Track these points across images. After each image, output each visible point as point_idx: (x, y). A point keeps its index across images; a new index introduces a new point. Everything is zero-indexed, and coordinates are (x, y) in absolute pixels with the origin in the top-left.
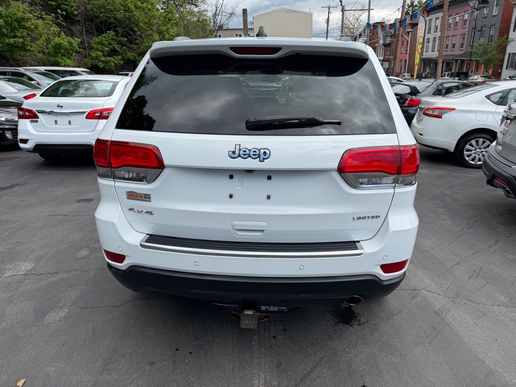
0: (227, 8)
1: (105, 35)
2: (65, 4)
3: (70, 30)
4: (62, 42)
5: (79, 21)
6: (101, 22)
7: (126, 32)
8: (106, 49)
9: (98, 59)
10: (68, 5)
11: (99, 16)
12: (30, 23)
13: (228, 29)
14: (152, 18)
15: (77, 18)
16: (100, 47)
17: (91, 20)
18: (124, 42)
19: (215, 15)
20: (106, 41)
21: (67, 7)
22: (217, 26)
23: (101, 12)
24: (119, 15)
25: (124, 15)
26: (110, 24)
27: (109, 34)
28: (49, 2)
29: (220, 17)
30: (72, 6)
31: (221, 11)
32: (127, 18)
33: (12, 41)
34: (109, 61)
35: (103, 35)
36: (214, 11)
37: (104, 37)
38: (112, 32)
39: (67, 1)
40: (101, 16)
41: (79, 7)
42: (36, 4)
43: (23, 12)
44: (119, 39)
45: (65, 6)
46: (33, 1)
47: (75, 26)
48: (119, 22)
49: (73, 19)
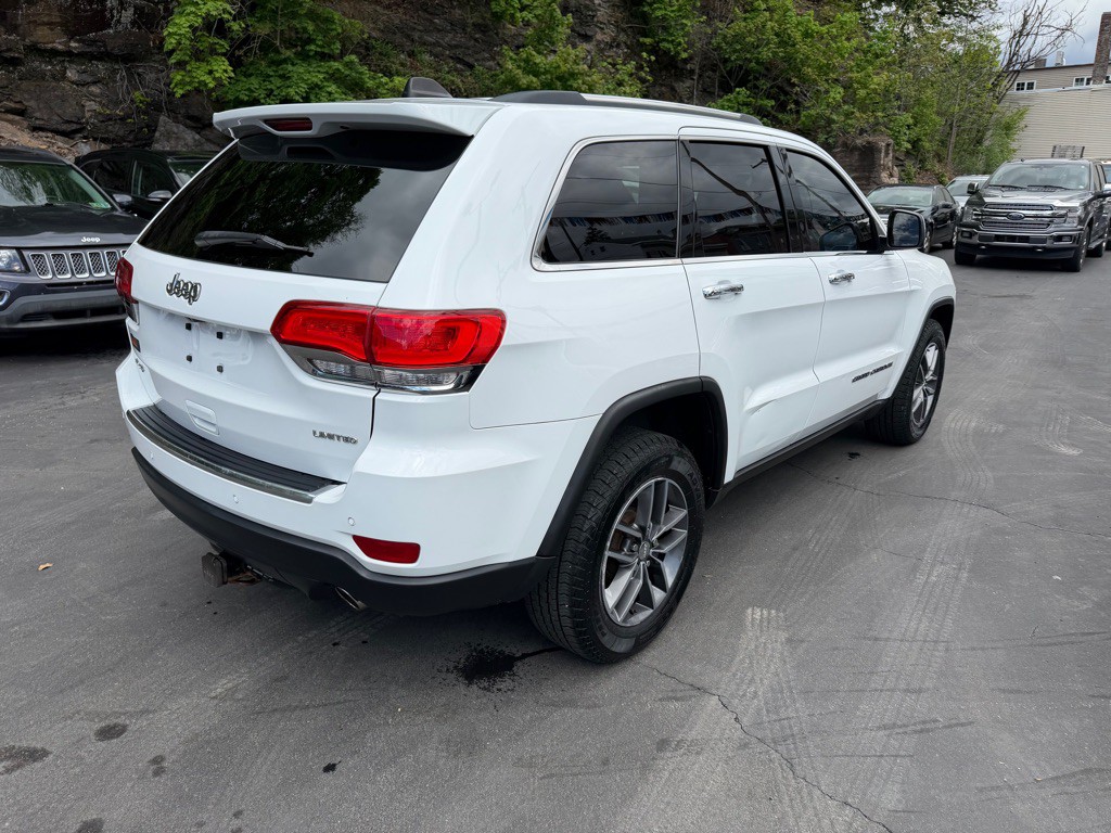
0: (1054, 15)
1: (731, 96)
2: (668, 41)
5: (692, 72)
6: (730, 73)
7: (778, 87)
10: (672, 41)
11: (728, 60)
12: (580, 82)
13: (1059, 68)
14: (836, 55)
15: (688, 67)
17: (714, 68)
18: (769, 109)
19: (1020, 34)
21: (670, 46)
22: (1019, 61)
23: (735, 51)
24: (765, 54)
25: (775, 53)
26: (748, 72)
27: (738, 93)
28: (641, 40)
29: (1030, 40)
30: (680, 44)
31: (1037, 25)
32: (782, 58)
35: (725, 97)
36: (1018, 26)
37: (729, 100)
38: (743, 90)
39: (672, 35)
40: (732, 59)
41: (691, 44)
42: (618, 46)
43: (575, 62)
44: (760, 102)
45: (666, 45)
46: (614, 40)
47: (683, 82)
48: (768, 67)
49: (682, 69)
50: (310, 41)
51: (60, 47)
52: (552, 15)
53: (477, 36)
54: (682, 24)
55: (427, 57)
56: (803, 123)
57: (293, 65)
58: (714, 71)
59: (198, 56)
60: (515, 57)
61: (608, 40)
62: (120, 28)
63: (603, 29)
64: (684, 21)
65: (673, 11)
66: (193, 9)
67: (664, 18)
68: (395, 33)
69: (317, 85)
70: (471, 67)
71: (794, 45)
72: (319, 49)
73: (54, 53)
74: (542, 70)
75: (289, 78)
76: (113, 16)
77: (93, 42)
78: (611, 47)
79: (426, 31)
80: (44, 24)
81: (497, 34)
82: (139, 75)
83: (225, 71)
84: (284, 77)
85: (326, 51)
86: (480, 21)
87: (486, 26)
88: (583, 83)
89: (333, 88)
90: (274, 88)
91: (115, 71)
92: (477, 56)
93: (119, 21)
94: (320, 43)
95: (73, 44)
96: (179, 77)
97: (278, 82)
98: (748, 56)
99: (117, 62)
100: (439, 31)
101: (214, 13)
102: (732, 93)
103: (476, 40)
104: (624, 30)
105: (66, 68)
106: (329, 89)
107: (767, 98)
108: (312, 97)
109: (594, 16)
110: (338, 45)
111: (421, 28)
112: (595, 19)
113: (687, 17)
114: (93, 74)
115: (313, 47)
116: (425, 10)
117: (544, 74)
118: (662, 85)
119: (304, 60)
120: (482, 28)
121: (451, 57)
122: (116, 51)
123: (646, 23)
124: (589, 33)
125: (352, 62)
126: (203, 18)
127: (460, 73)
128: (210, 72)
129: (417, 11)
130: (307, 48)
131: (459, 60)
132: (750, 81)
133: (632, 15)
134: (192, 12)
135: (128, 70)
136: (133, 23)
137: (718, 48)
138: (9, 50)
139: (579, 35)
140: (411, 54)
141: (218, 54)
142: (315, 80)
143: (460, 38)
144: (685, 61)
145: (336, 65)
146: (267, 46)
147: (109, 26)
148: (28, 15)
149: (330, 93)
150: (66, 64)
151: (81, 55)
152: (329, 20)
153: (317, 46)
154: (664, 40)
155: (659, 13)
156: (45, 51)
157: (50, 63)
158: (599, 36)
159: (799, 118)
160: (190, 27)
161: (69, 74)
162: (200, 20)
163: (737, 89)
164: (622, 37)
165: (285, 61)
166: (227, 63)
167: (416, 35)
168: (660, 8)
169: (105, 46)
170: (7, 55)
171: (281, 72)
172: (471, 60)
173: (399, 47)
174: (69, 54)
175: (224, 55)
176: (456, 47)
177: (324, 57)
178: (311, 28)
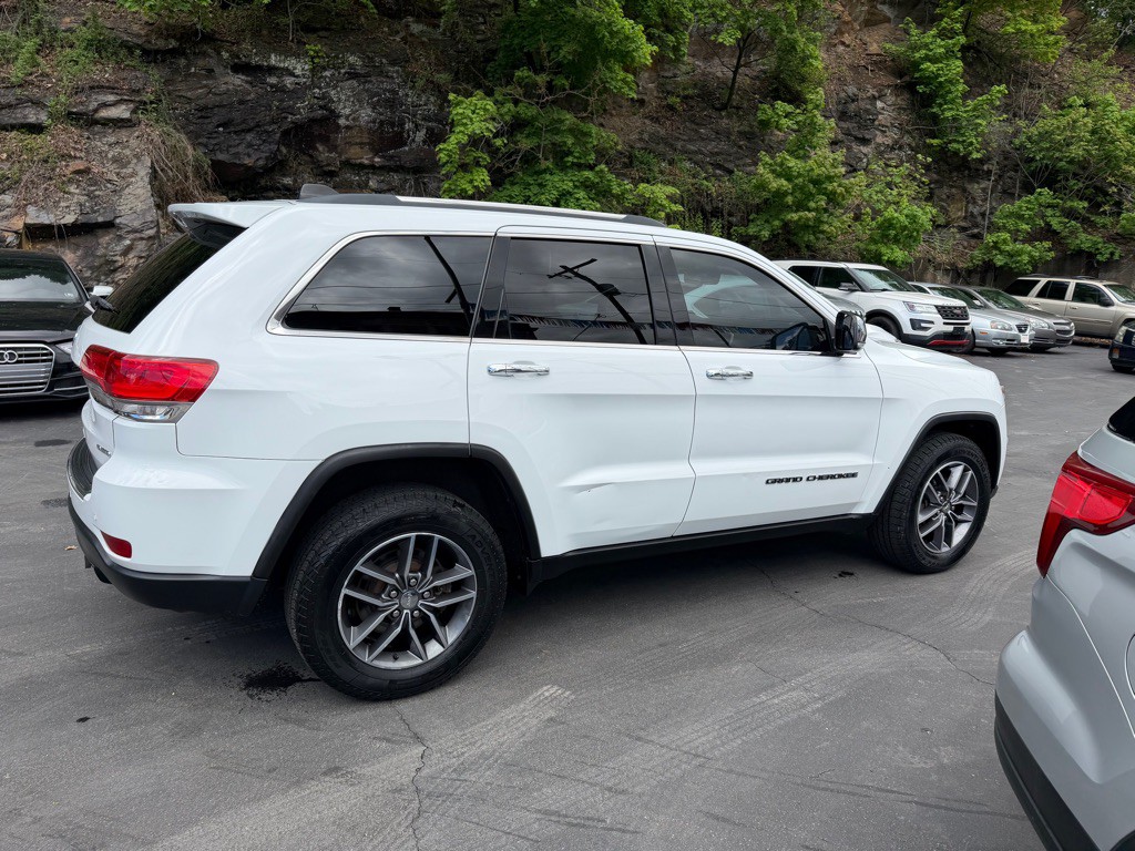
1: (1030, 197)
2: (958, 142)
3: (964, 190)
4: (896, 215)
5: (989, 172)
6: (1034, 173)
8: (1025, 227)
9: (998, 249)
10: (964, 141)
11: (1033, 159)
15: (985, 167)
16: (1011, 223)
17: (1016, 168)
18: (1079, 211)
20: (1028, 209)
21: (960, 147)
23: (1042, 150)
24: (1076, 151)
25: (1087, 151)
26: (1056, 172)
27: (1040, 194)
28: (928, 141)
30: (971, 144)
32: (1096, 156)
33: (795, 216)
34: (1019, 253)
35: (1024, 198)
37: (1027, 201)
38: (1046, 190)
39: (963, 135)
40: (1038, 158)
41: (985, 144)
42: (901, 148)
43: (833, 166)
44: (1069, 204)
45: (955, 145)
46: (896, 142)
47: (978, 183)
48: (1083, 165)
49: (977, 170)
50: (569, 153)
51: (366, 162)
52: (812, 120)
53: (741, 143)
54: (976, 124)
55: (688, 165)
56: (1123, 227)
57: (551, 174)
58: (1016, 171)
59: (464, 167)
60: (771, 161)
61: (890, 142)
62: (414, 146)
63: (885, 132)
64: (978, 121)
65: (966, 112)
66: (462, 129)
67: (955, 119)
68: (658, 144)
69: (569, 193)
70: (730, 172)
71: (1112, 142)
72: (575, 160)
73: (362, 167)
74: (795, 174)
75: (545, 186)
76: (409, 136)
77: (392, 157)
78: (893, 149)
79: (690, 140)
80: (356, 144)
81: (763, 141)
82: (424, 184)
83: (483, 180)
84: (541, 185)
85: (582, 161)
86: (747, 129)
87: (753, 133)
88: (840, 185)
89: (581, 194)
90: (531, 194)
91: (406, 181)
92: (737, 162)
93: (413, 140)
94: (577, 155)
95: (377, 160)
96: (446, 186)
97: (535, 189)
98: (1057, 155)
99: (409, 174)
100: (703, 139)
101: (478, 132)
102: (1032, 194)
103: (740, 147)
104: (908, 132)
105: (369, 178)
106: (577, 196)
107: (1081, 199)
108: (562, 203)
109: (874, 120)
110: (593, 156)
111: (685, 137)
112: (876, 123)
113: (984, 117)
114: (389, 183)
115: (570, 159)
116: (693, 122)
117: (797, 178)
118: (952, 187)
119: (562, 170)
120: (749, 136)
121: (712, 164)
122: (408, 164)
123: (936, 124)
124: (867, 137)
125: (602, 171)
126: (469, 136)
127: (718, 178)
128: (471, 181)
129: (685, 122)
130: (566, 159)
131: (719, 167)
132: (1060, 181)
133: (920, 117)
134: (461, 132)
135: (416, 180)
136: (424, 142)
137: (1022, 147)
138: (328, 165)
139: (856, 138)
140: (671, 163)
141: (480, 166)
142: (565, 187)
143: (723, 146)
144: (981, 161)
145: (587, 174)
146: (529, 159)
147: (405, 144)
148: (345, 138)
149: (578, 199)
150: (370, 176)
151: (382, 168)
152: (588, 134)
153: (575, 157)
154: (955, 141)
155: (948, 114)
156: (356, 165)
157: (358, 174)
158: (880, 139)
159: (1118, 222)
160: (457, 144)
161: (371, 183)
162: (466, 138)
163: (1039, 190)
164: (907, 139)
165: (545, 171)
166: (486, 173)
167: (679, 145)
168: (952, 109)
169: (400, 161)
170: (325, 169)
171: (540, 181)
172: (730, 166)
173: (661, 156)
174: (372, 167)
175: (485, 167)
176: (717, 154)
177: (580, 167)
178: (570, 141)
